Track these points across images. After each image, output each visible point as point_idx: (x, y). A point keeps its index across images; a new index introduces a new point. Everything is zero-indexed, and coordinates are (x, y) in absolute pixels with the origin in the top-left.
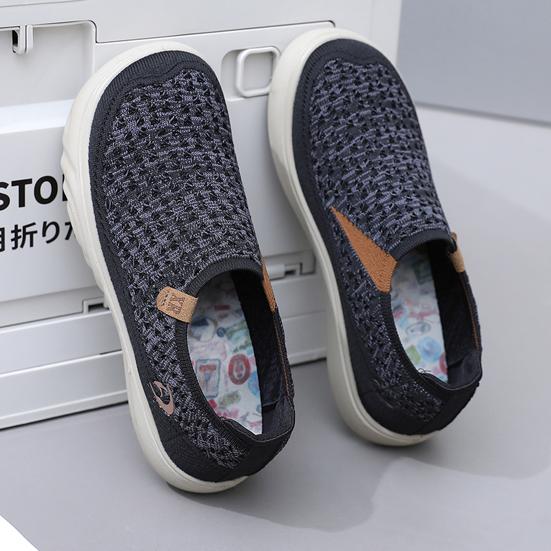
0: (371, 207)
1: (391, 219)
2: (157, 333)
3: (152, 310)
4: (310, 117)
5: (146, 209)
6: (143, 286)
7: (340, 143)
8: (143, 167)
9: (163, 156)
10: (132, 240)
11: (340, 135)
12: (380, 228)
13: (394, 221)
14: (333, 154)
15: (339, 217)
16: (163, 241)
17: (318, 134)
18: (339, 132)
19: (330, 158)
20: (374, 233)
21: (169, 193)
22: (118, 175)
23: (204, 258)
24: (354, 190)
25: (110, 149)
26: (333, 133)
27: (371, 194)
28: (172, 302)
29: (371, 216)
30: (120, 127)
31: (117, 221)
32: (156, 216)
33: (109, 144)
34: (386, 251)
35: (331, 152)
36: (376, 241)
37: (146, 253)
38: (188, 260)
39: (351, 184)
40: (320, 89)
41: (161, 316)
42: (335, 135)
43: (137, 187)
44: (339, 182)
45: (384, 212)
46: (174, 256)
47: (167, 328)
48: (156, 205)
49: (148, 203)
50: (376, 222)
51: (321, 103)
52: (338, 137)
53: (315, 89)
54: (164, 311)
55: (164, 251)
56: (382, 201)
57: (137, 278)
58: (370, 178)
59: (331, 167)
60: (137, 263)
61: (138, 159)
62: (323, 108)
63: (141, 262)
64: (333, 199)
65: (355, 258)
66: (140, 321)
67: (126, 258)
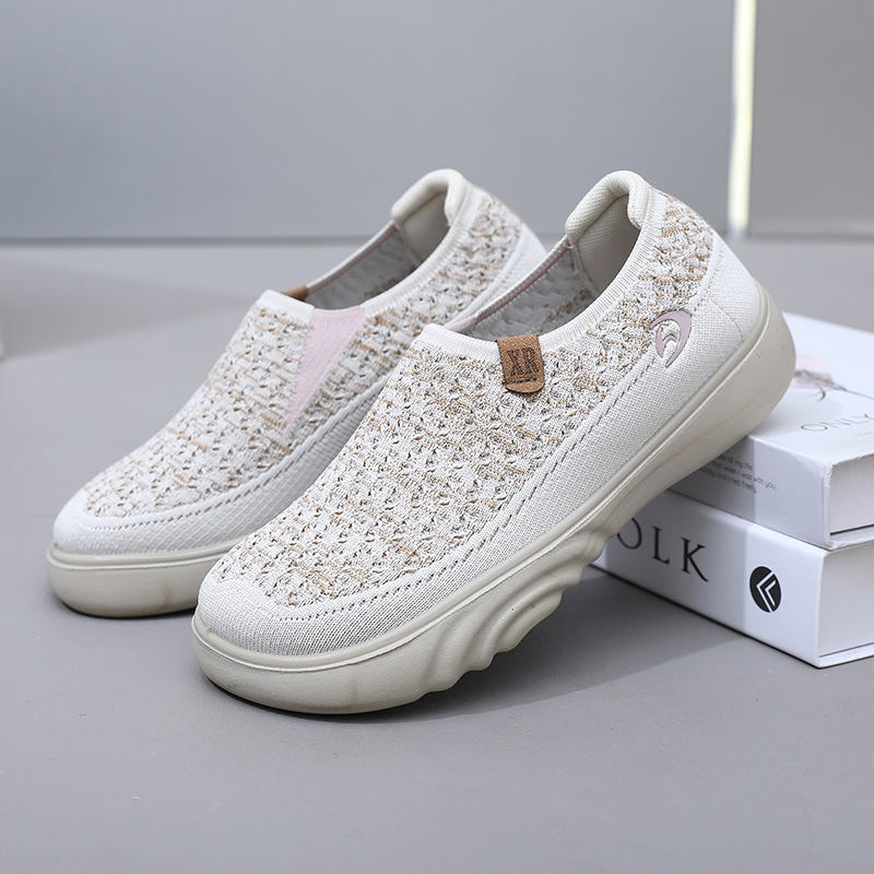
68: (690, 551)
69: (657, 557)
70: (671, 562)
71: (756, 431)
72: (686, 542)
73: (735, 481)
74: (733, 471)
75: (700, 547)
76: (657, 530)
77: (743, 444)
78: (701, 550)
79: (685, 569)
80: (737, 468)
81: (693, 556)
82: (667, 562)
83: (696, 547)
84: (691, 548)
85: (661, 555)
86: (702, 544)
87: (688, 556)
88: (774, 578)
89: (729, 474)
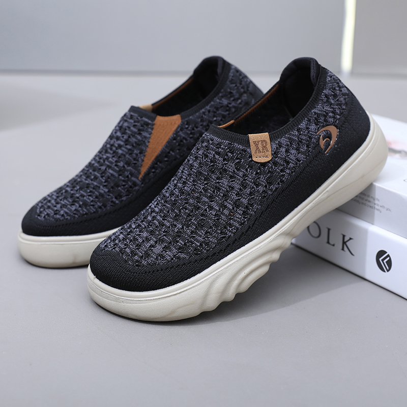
0: (129, 147)
1: (132, 131)
2: (287, 151)
3: (275, 164)
4: (83, 215)
5: (211, 208)
6: (263, 179)
7: (94, 189)
8: (183, 228)
9: (168, 221)
10: (238, 207)
11: (89, 191)
12: (140, 134)
13: (132, 128)
14: (102, 190)
15: (144, 170)
16: (225, 182)
17: (93, 205)
18: (87, 192)
19: (106, 190)
20: (145, 137)
21: (191, 201)
22: (198, 241)
23: (219, 144)
24: (121, 164)
25: (182, 255)
26: (89, 196)
27: (120, 151)
28: (261, 151)
29: (134, 145)
30: (163, 257)
31: (231, 225)
32: (211, 198)
33: (179, 258)
34: (153, 125)
35: (102, 192)
36: (150, 134)
37: (240, 189)
38: (227, 155)
39: (118, 168)
40: (60, 215)
41: (275, 154)
42: (89, 194)
43: (198, 223)
44: (121, 177)
45: (129, 137)
46: (231, 167)
47: (280, 146)
48: (204, 203)
49: (206, 210)
50: (136, 138)
51: (70, 210)
52: (91, 192)
53: (62, 218)
54: (270, 153)
55: (231, 177)
56: (122, 143)
57: (261, 189)
58: (110, 159)
59: (112, 187)
60: (251, 194)
61: (179, 234)
62: (73, 208)
63: (248, 191)
64: (133, 179)
65: (166, 146)
66: (288, 171)
67: (252, 205)
68: (346, 240)
69: (328, 242)
70: (335, 245)
71: (376, 180)
72: (344, 236)
73: (371, 207)
74: (369, 201)
75: (351, 239)
76: (329, 230)
77: (370, 187)
78: (351, 240)
79: (343, 249)
80: (372, 200)
81: (347, 243)
82: (334, 245)
83: (348, 239)
84: (346, 239)
85: (331, 242)
86: (352, 237)
87: (344, 243)
88: (388, 256)
89: (367, 203)
